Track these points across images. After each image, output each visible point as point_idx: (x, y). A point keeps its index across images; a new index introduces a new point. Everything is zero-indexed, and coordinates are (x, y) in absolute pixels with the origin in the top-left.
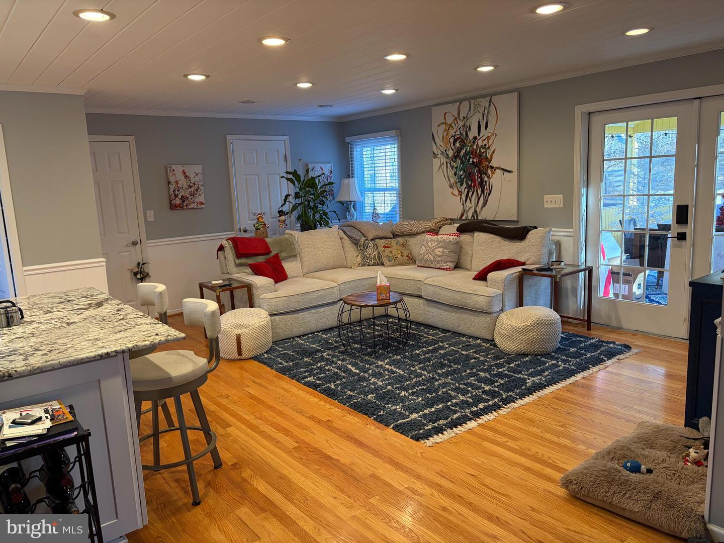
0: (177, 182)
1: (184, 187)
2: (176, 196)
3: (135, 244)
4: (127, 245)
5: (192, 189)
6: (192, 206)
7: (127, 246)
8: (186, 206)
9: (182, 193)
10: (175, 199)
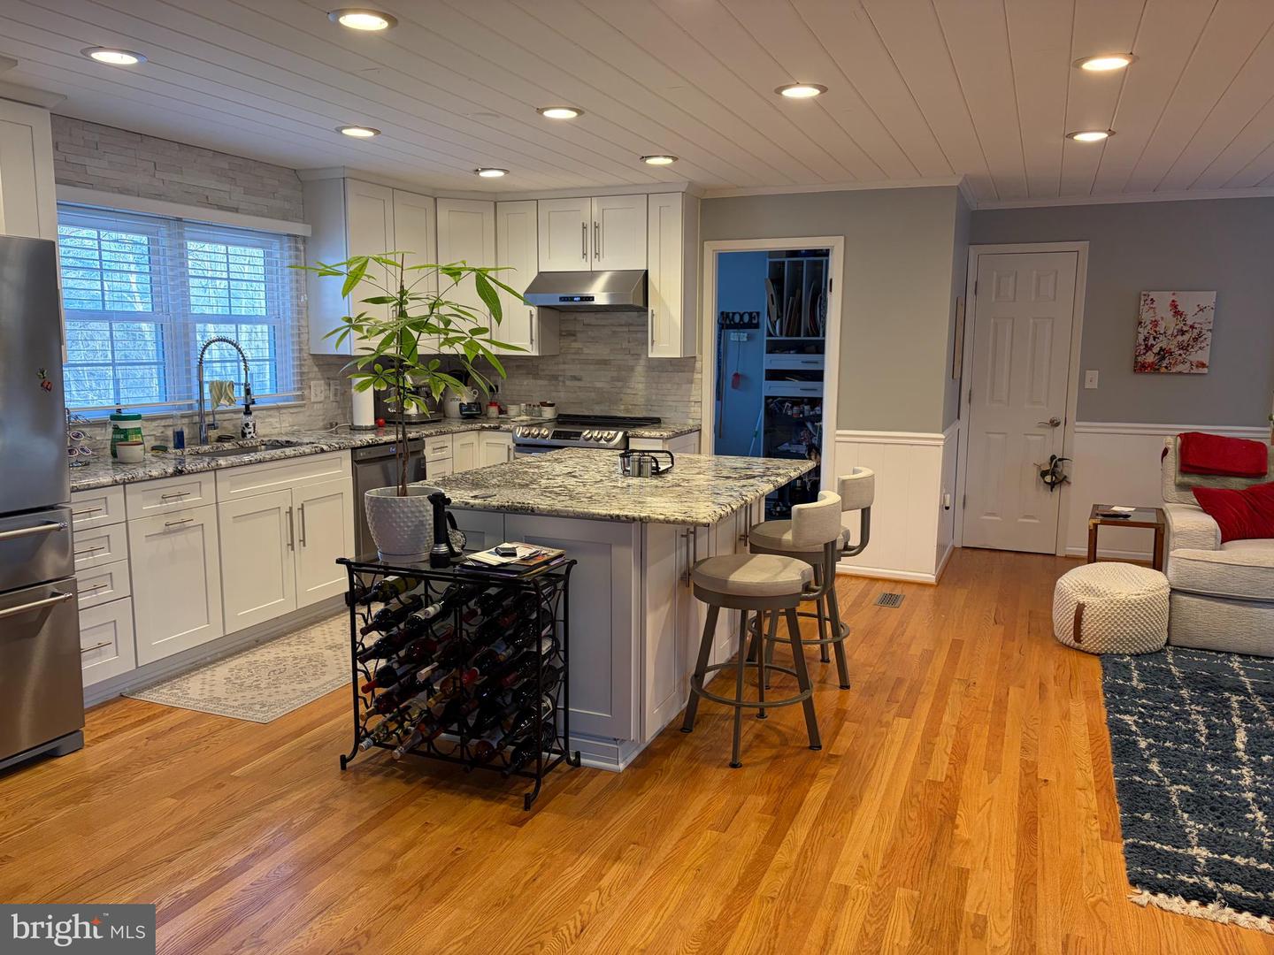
0: (1155, 323)
1: (1169, 332)
2: (1148, 348)
3: (1054, 424)
4: (1041, 425)
5: (1186, 337)
6: (1180, 368)
7: (1040, 427)
8: (1166, 367)
9: (1162, 343)
10: (1144, 354)
